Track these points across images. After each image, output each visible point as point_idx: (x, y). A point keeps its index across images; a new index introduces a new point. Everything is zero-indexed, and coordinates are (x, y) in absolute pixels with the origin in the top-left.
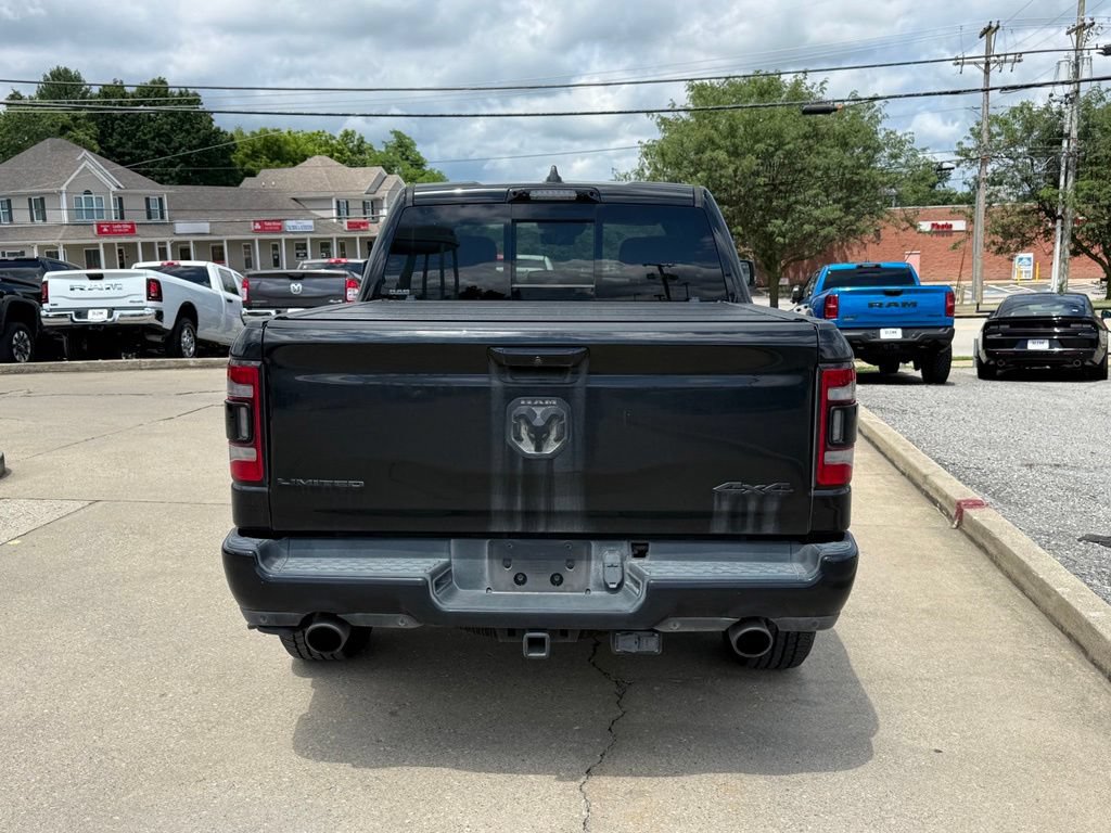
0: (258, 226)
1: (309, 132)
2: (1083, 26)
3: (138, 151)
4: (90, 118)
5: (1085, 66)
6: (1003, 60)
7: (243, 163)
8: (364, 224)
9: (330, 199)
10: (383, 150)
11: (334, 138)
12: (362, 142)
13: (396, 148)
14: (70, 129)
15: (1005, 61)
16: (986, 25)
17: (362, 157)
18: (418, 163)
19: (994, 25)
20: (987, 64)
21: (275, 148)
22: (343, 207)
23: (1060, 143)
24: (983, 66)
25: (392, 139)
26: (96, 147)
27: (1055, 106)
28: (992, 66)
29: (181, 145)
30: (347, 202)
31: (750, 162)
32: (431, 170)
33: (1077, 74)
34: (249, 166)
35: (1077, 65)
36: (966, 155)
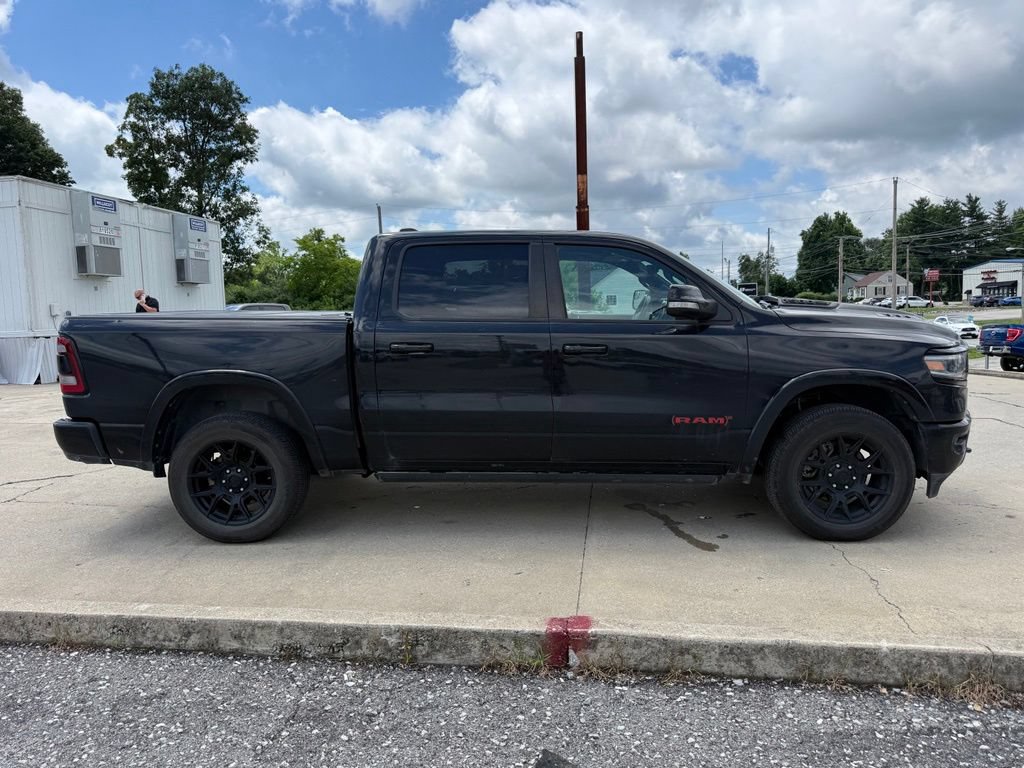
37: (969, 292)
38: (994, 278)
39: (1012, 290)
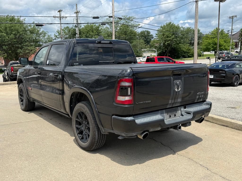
2: (78, 12)
5: (79, 20)
6: (63, 17)
15: (64, 18)
16: (59, 10)
19: (61, 10)
20: (60, 18)
23: (76, 35)
24: (59, 18)
27: (74, 27)
28: (61, 18)
31: (12, 36)
33: (77, 22)
35: (77, 20)
36: (57, 37)
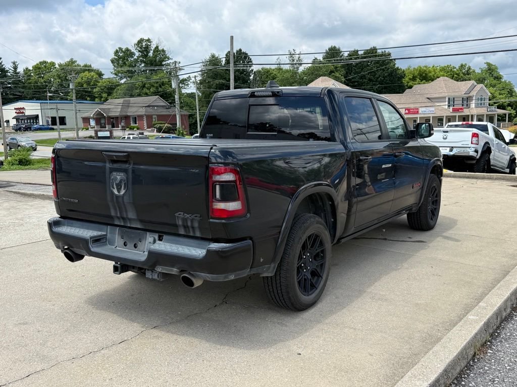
0: (407, 112)
1: (443, 66)
3: (361, 80)
4: (343, 66)
7: (408, 82)
8: (461, 109)
9: (445, 98)
10: (480, 72)
11: (455, 68)
12: (470, 69)
13: (487, 71)
14: (334, 72)
17: (469, 76)
18: (498, 78)
21: (424, 75)
22: (451, 101)
25: (486, 66)
26: (343, 79)
29: (380, 76)
30: (454, 99)
32: (505, 81)
34: (411, 83)
37: (8, 122)
38: (23, 113)
39: (36, 121)
